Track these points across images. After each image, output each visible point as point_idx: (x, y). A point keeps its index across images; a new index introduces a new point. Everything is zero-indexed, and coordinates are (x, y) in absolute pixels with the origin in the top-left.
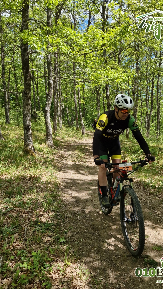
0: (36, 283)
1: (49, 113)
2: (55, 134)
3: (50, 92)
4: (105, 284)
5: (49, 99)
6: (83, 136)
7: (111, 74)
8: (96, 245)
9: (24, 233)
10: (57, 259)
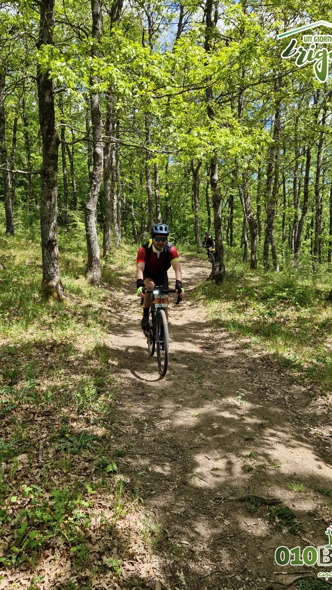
0: (58, 548)
1: (94, 214)
2: (106, 258)
3: (96, 172)
4: (191, 553)
5: (95, 186)
7: (221, 136)
8: (177, 479)
9: (39, 454)
10: (101, 504)
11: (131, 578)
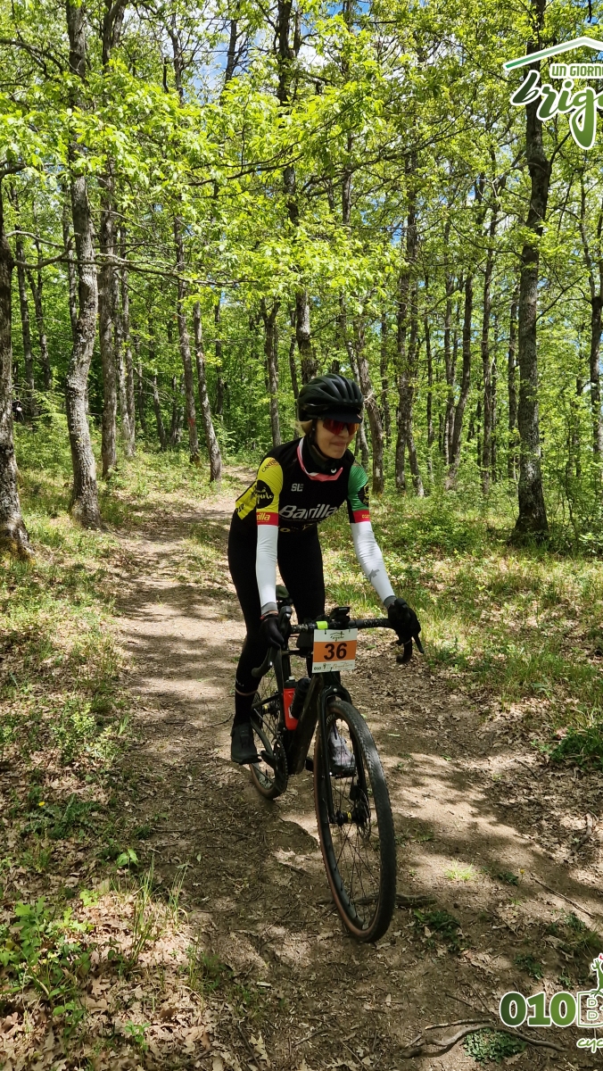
0: (30, 1010)
1: (83, 398)
2: (109, 478)
3: (85, 320)
4: (276, 1002)
5: (84, 345)
6: (214, 484)
7: (314, 256)
8: (249, 873)
10: (109, 926)
11: (168, 1055)
